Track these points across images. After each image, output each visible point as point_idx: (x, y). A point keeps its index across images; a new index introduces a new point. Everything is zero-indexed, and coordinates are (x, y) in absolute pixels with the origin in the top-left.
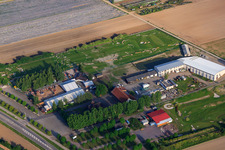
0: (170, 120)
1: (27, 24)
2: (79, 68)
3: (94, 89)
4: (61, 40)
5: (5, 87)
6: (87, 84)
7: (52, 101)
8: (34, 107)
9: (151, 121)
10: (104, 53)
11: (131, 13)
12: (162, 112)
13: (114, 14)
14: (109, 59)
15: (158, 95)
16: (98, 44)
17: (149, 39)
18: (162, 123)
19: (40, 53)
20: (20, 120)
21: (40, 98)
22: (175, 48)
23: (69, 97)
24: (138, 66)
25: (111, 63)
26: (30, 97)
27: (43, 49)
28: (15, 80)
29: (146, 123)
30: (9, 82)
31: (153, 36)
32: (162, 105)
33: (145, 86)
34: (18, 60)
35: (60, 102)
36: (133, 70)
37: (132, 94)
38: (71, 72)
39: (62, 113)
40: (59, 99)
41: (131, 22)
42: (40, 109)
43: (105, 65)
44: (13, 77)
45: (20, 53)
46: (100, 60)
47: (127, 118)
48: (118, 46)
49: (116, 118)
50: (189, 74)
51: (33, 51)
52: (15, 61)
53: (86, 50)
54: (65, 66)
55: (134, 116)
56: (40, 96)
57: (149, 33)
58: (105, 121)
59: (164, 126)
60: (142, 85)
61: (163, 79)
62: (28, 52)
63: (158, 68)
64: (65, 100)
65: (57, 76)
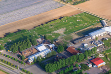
1: (8, 15)
2: (45, 37)
3: (56, 49)
4: (30, 22)
5: (2, 51)
6: (51, 46)
7: (33, 57)
8: (23, 62)
9: (93, 65)
10: (57, 28)
11: (68, 5)
12: (99, 59)
13: (58, 5)
14: (61, 31)
15: (94, 50)
16: (52, 23)
17: (81, 18)
18: (100, 65)
19: (19, 30)
20: (15, 70)
21: (25, 56)
22: (98, 22)
23: (42, 54)
24: (78, 34)
25: (62, 33)
26: (19, 56)
27: (21, 28)
28: (8, 46)
29: (90, 66)
30: (4, 49)
31: (83, 17)
32: (97, 55)
33: (85, 45)
34: (7, 35)
35: (38, 57)
36: (76, 37)
37: (79, 50)
38: (40, 40)
41: (69, 10)
42: (26, 62)
43: (59, 35)
44: (6, 45)
45: (7, 31)
46: (55, 32)
47: (79, 64)
48: (64, 24)
49: (73, 64)
50: (109, 36)
51: (15, 29)
52: (5, 36)
53: (45, 27)
54: (36, 37)
55: (83, 63)
57: (80, 15)
58: (67, 66)
59: (101, 67)
60: (83, 44)
61: (94, 40)
62: (12, 30)
64: (41, 56)
65: (33, 43)
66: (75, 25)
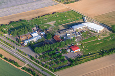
0: (79, 50)
1: (14, 7)
2: (39, 27)
3: (45, 36)
4: (30, 15)
5: (6, 35)
6: (42, 34)
7: (27, 41)
8: (19, 44)
9: (71, 50)
10: (49, 21)
11: (61, 3)
12: (76, 46)
13: (53, 3)
14: (52, 23)
15: (74, 39)
16: (47, 16)
17: (69, 14)
18: (76, 51)
19: (21, 20)
20: (13, 49)
21: (22, 40)
22: (81, 19)
23: (35, 40)
24: (64, 26)
25: (53, 25)
26: (17, 39)
27: (22, 18)
28: (10, 32)
29: (69, 51)
30: (7, 33)
31: (70, 13)
32: (76, 43)
33: (68, 35)
34: (11, 23)
35: (31, 42)
36: (63, 28)
37: (62, 38)
38: (35, 29)
39: (32, 46)
40: (30, 40)
41: (61, 7)
42: (22, 45)
43: (50, 26)
44: (9, 30)
45: (12, 20)
46: (48, 23)
47: (61, 49)
48: (56, 18)
49: (56, 48)
50: (87, 30)
51: (18, 19)
52: (10, 24)
53: (41, 19)
54: (32, 26)
55: (64, 48)
56: (22, 39)
58: (51, 50)
59: (77, 52)
60: (66, 34)
61: (75, 32)
62: (15, 20)
63: (74, 27)
64: (33, 41)
65: (29, 30)
66: (63, 19)
